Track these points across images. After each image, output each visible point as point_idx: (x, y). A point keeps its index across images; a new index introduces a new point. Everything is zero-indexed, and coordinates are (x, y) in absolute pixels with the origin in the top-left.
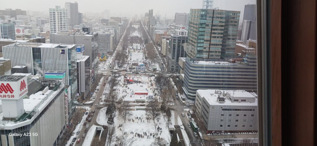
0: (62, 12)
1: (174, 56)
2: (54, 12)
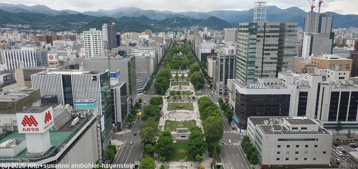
0: (97, 35)
1: (221, 78)
2: (89, 36)
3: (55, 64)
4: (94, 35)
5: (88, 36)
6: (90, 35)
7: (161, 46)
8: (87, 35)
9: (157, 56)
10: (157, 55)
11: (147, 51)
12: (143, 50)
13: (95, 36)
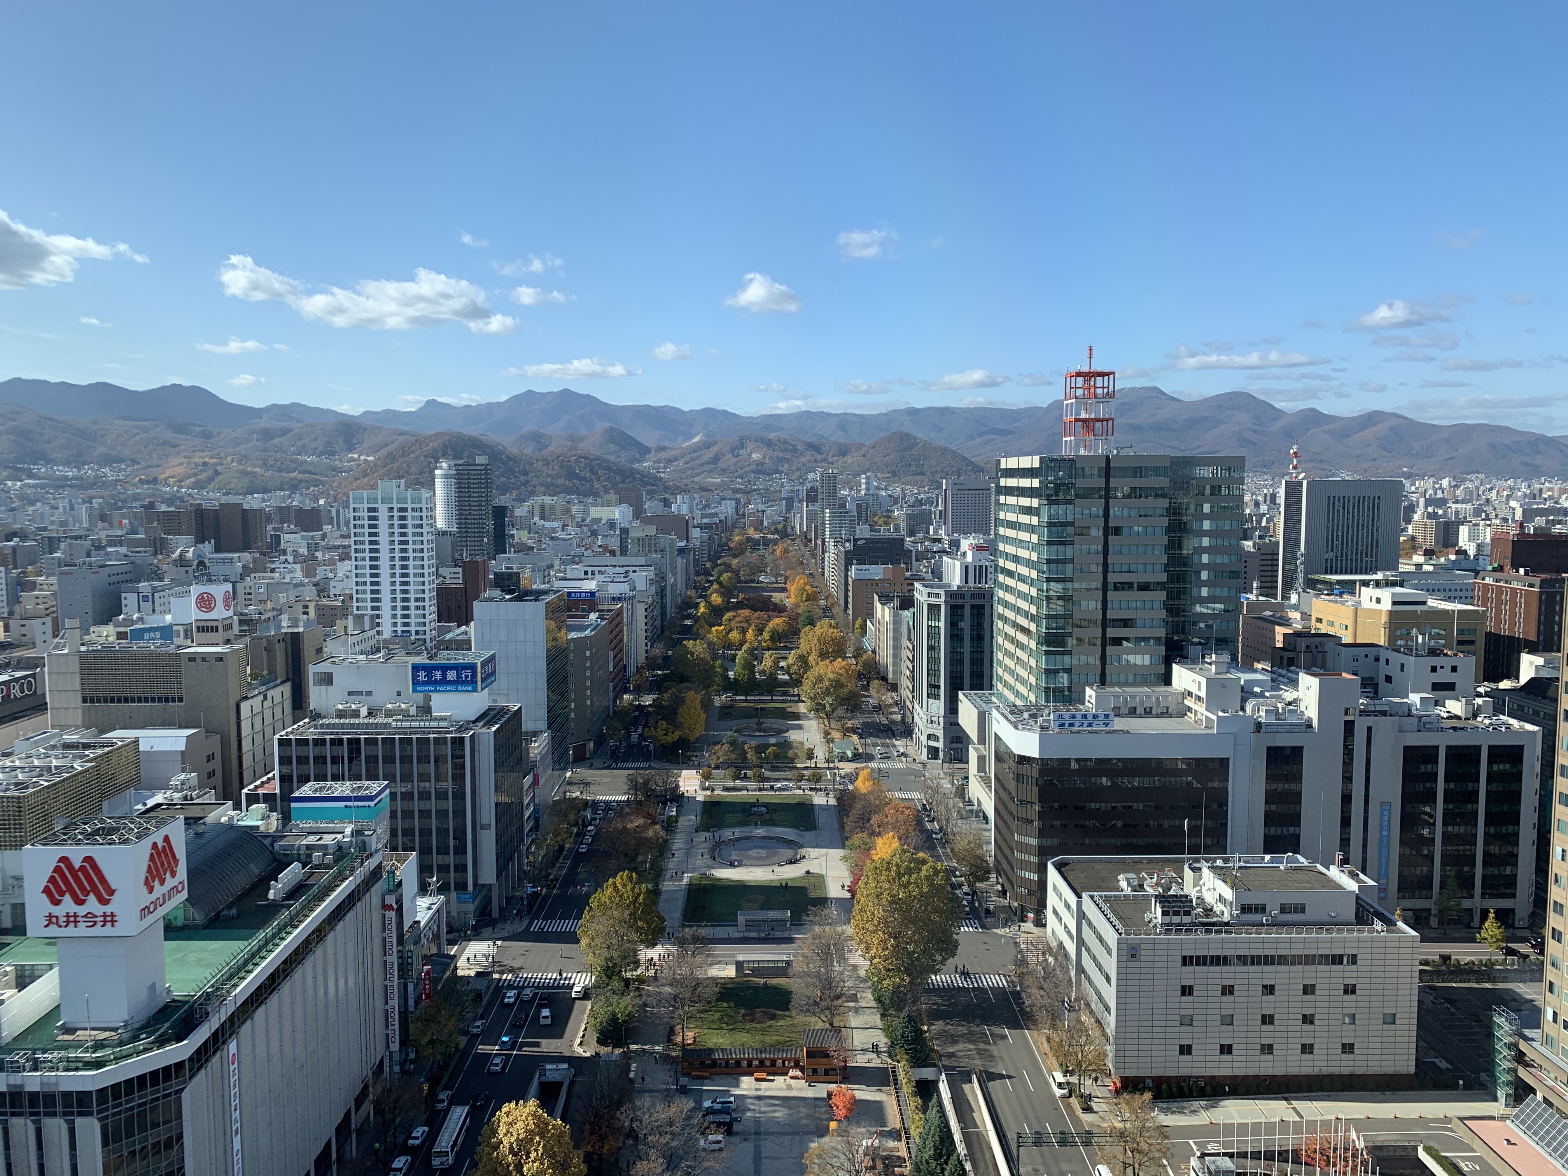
0: (409, 506)
1: (933, 687)
2: (374, 510)
3: (220, 629)
4: (396, 506)
5: (370, 510)
6: (379, 505)
7: (682, 551)
8: (366, 506)
9: (662, 592)
10: (663, 589)
11: (622, 570)
12: (603, 569)
13: (402, 510)
